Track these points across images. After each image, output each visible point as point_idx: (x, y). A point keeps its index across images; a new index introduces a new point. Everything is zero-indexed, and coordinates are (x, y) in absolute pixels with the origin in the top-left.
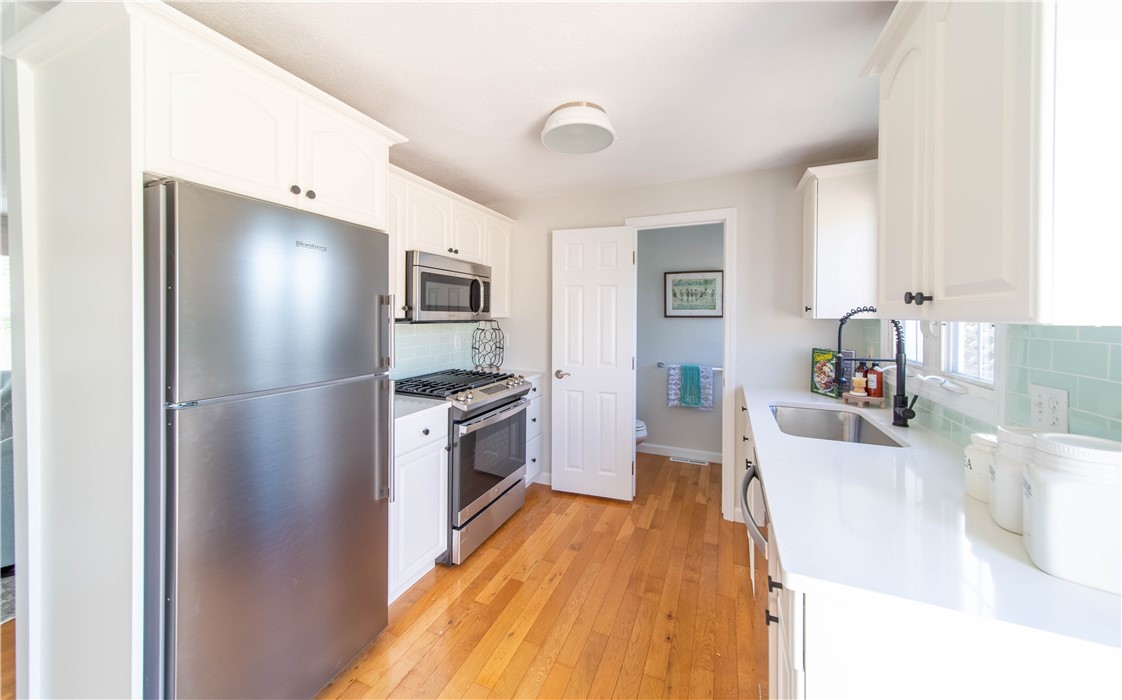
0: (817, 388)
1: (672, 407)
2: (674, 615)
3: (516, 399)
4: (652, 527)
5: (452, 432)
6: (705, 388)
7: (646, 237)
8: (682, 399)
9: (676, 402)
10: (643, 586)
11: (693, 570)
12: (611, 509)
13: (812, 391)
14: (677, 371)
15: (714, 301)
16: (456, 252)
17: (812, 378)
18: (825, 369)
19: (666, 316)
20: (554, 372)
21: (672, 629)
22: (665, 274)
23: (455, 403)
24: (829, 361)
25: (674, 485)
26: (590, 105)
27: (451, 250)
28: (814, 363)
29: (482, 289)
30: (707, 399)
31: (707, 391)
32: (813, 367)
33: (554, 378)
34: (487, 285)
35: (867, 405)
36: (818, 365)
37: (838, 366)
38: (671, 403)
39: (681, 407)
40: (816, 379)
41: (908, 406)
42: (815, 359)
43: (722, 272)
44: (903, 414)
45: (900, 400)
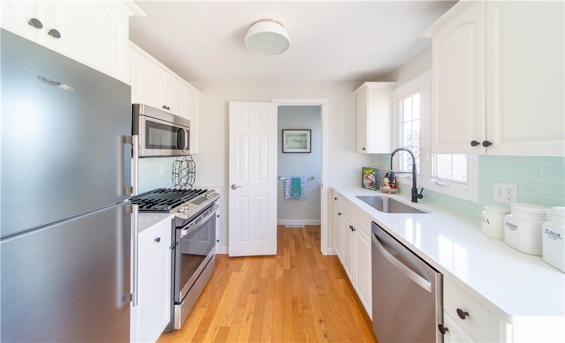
0: (365, 186)
1: (287, 199)
2: (322, 320)
3: (211, 206)
4: (292, 267)
5: (175, 235)
6: (303, 188)
7: (282, 110)
8: (292, 195)
9: (289, 197)
10: (300, 305)
11: (320, 288)
12: (266, 261)
13: (363, 187)
14: (289, 180)
15: (306, 145)
16: (168, 108)
17: (363, 181)
18: (369, 177)
19: (283, 152)
20: (230, 186)
21: (324, 328)
22: (283, 130)
23: (177, 215)
24: (371, 173)
25: (293, 240)
26: (277, 22)
27: (164, 107)
28: (363, 174)
29: (186, 135)
30: (304, 194)
31: (304, 190)
32: (363, 176)
33: (231, 189)
34: (188, 132)
35: (392, 193)
36: (366, 175)
37: (376, 177)
38: (286, 197)
39: (291, 199)
40: (365, 182)
41: (419, 192)
42: (364, 172)
43: (311, 130)
44: (416, 196)
45: (414, 190)
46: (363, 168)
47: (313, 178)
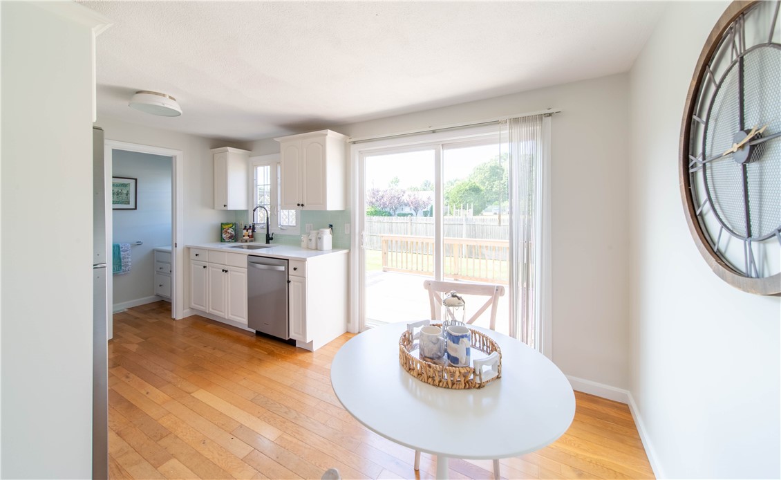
0: (224, 240)
6: (124, 258)
13: (221, 242)
15: (128, 199)
17: (221, 236)
18: (229, 231)
24: (230, 227)
30: (126, 266)
31: (125, 261)
32: (221, 231)
35: (251, 241)
36: (225, 230)
37: (235, 230)
40: (224, 236)
41: (270, 236)
42: (222, 228)
43: (136, 180)
44: (269, 239)
45: (268, 235)
46: (222, 224)
47: (139, 244)
